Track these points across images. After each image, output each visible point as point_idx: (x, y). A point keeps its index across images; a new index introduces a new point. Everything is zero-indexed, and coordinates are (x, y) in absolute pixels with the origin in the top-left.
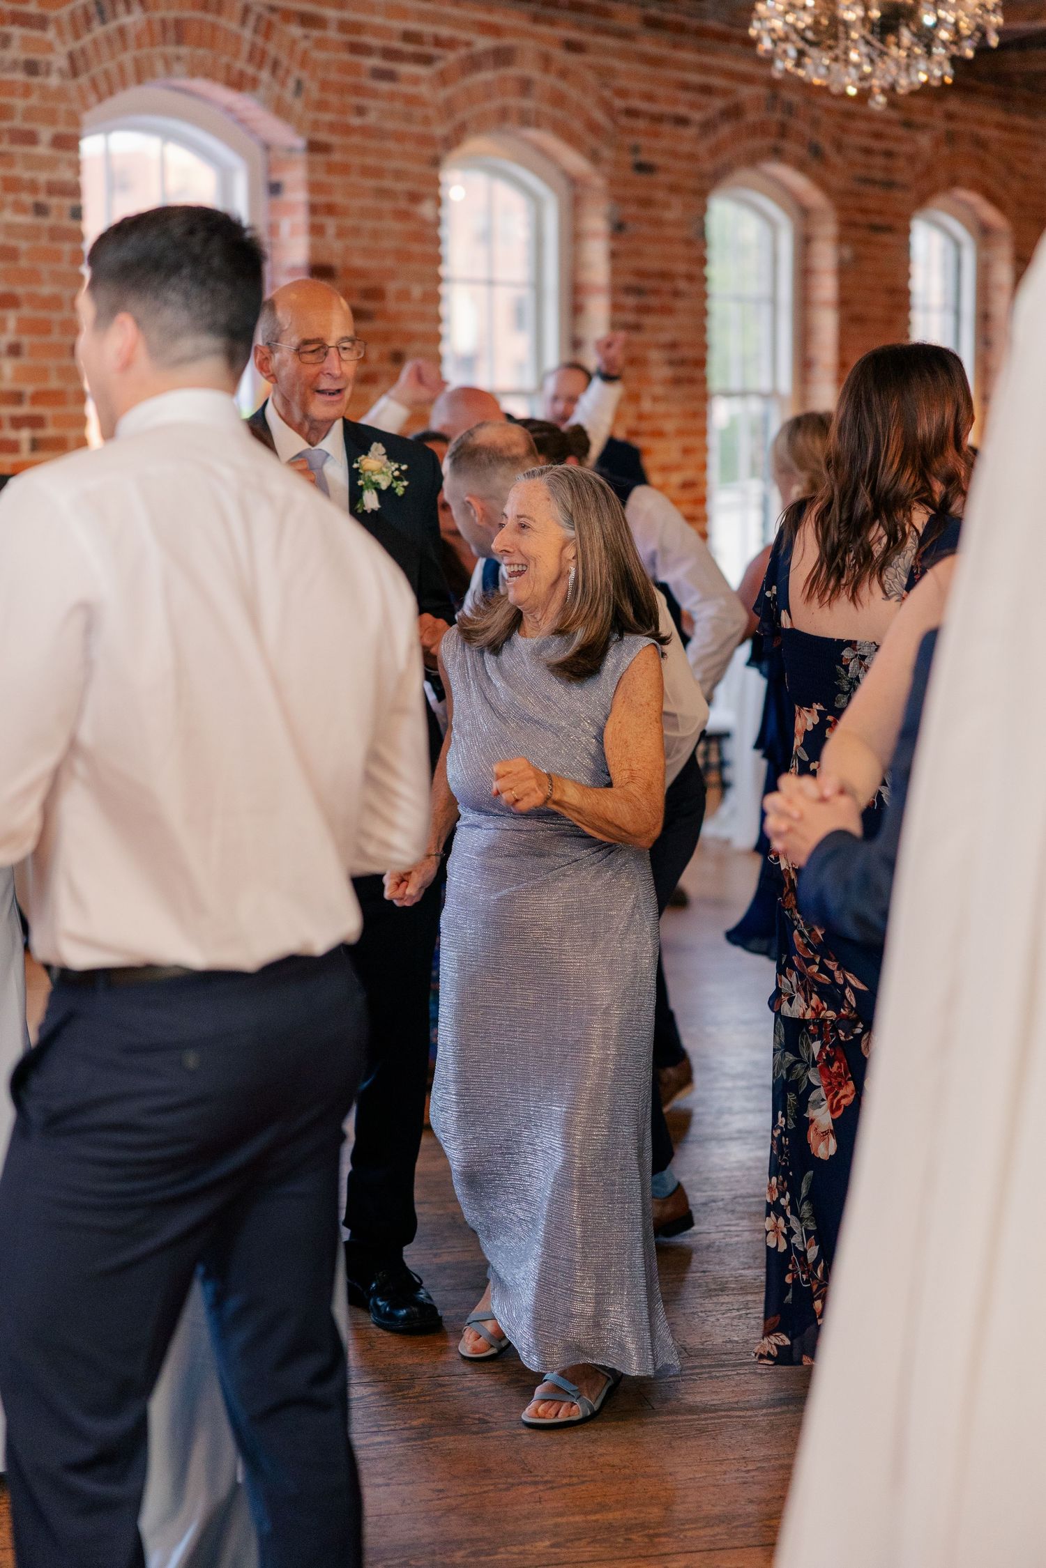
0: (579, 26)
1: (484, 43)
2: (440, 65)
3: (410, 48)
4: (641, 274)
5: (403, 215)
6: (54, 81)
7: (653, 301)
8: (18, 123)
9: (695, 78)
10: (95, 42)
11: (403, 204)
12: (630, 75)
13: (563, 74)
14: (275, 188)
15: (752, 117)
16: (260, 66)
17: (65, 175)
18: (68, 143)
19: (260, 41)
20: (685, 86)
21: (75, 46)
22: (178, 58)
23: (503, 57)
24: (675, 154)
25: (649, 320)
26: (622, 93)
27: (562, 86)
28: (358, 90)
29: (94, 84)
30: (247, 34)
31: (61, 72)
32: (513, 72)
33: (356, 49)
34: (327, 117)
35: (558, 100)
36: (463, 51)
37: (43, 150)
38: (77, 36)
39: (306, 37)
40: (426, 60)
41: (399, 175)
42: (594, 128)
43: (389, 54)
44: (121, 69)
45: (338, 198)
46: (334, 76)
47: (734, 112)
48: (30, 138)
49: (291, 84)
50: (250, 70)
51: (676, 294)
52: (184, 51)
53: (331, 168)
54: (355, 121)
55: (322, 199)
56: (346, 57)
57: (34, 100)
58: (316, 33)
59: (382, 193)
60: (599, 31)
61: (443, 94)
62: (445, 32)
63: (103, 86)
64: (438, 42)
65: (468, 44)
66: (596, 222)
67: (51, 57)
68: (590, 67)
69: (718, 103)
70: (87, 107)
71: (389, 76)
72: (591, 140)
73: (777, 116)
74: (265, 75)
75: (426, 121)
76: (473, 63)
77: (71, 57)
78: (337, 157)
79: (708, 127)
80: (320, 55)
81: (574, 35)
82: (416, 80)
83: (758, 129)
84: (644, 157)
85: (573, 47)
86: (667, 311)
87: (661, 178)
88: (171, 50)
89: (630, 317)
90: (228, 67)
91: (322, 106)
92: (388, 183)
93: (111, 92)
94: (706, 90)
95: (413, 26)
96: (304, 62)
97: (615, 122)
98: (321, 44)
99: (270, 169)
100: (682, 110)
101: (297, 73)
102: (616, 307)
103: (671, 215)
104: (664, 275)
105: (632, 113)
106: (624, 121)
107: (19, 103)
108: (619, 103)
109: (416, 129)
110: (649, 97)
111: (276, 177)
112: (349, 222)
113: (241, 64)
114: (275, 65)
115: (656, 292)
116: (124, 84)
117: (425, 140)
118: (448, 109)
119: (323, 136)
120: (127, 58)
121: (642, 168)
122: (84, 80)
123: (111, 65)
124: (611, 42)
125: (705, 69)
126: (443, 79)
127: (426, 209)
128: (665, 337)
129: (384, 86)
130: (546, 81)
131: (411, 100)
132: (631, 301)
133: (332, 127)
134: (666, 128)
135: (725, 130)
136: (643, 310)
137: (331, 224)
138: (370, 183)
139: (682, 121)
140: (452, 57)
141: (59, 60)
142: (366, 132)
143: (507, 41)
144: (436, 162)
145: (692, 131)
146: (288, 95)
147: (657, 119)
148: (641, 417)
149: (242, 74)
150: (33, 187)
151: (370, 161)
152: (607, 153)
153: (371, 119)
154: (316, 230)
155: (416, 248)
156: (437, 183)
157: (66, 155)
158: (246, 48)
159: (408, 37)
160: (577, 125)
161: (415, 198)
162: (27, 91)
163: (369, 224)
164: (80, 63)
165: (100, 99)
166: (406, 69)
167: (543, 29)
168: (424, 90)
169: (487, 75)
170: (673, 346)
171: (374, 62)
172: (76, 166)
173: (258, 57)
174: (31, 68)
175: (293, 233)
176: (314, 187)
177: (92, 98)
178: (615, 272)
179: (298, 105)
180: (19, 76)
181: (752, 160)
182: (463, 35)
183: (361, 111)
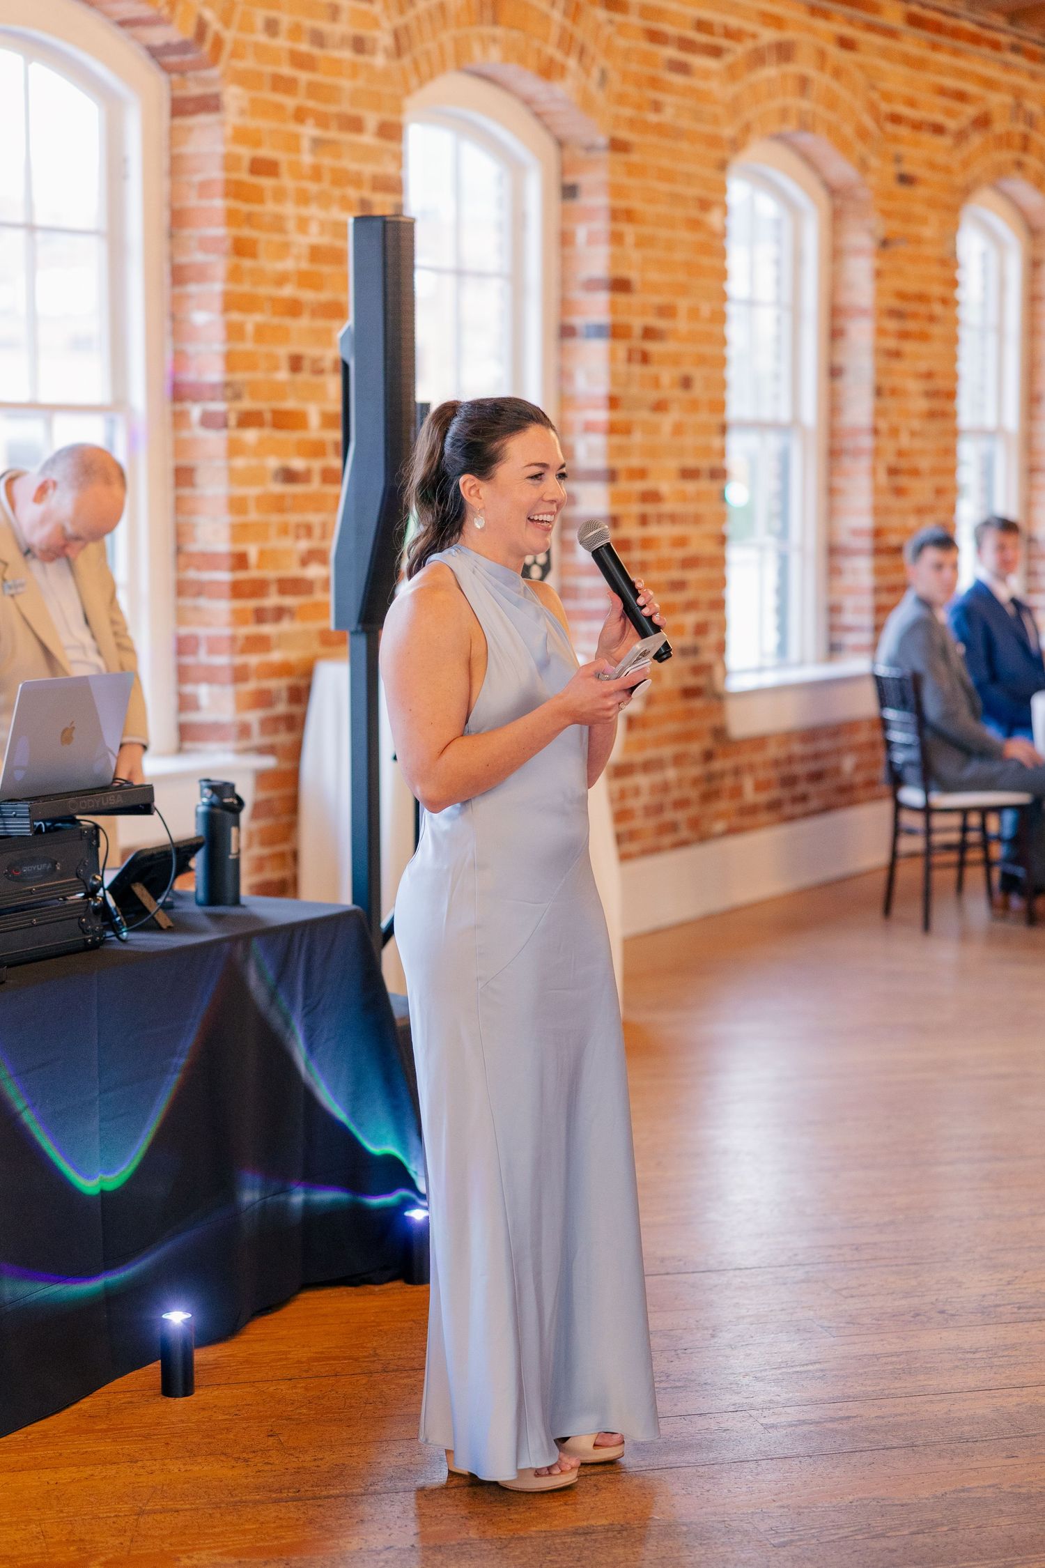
0: (850, 21)
1: (768, 36)
2: (728, 59)
3: (702, 38)
4: (902, 296)
5: (695, 225)
6: (379, 61)
7: (911, 325)
8: (346, 108)
9: (950, 83)
10: (418, 18)
11: (694, 213)
12: (896, 78)
13: (837, 73)
14: (569, 191)
15: (999, 127)
16: (567, 53)
17: (389, 168)
18: (392, 132)
19: (568, 23)
20: (942, 91)
21: (399, 21)
22: (494, 40)
23: (784, 52)
24: (932, 166)
25: (909, 347)
26: (887, 97)
27: (835, 85)
28: (654, 83)
29: (416, 64)
30: (557, 15)
31: (386, 51)
32: (792, 68)
33: (655, 37)
34: (627, 112)
35: (832, 103)
36: (749, 44)
37: (368, 138)
38: (402, 11)
39: (611, 22)
40: (716, 52)
41: (689, 178)
42: (863, 134)
43: (686, 45)
44: (441, 48)
45: (637, 204)
46: (634, 67)
47: (983, 122)
48: (355, 125)
49: (595, 73)
50: (558, 56)
51: (932, 319)
52: (499, 32)
53: (632, 170)
54: (653, 118)
55: (622, 204)
56: (645, 46)
57: (360, 83)
58: (618, 17)
59: (676, 199)
60: (870, 27)
61: (731, 90)
62: (734, 22)
63: (424, 68)
64: (730, 34)
65: (754, 36)
66: (860, 238)
67: (377, 34)
68: (861, 67)
69: (970, 111)
70: (408, 92)
71: (681, 68)
72: (860, 148)
73: (1021, 127)
74: (572, 63)
75: (715, 120)
76: (757, 58)
77: (396, 36)
78: (635, 157)
79: (961, 136)
80: (621, 43)
81: (848, 32)
82: (707, 75)
83: (1004, 141)
84: (907, 168)
85: (846, 44)
86: (923, 337)
87: (920, 191)
88: (488, 30)
89: (891, 343)
90: (539, 52)
91: (621, 99)
92: (680, 188)
93: (432, 76)
94: (961, 96)
95: (706, 14)
96: (609, 51)
97: (881, 128)
98: (622, 30)
99: (563, 170)
100: (939, 118)
101: (602, 62)
102: (881, 332)
103: (928, 232)
104: (922, 298)
105: (896, 119)
106: (890, 127)
107: (346, 84)
108: (885, 107)
109: (706, 129)
110: (911, 103)
111: (570, 179)
112: (647, 230)
113: (552, 50)
114: (582, 52)
115: (914, 316)
116: (443, 67)
117: (713, 141)
118: (734, 108)
119: (624, 134)
120: (446, 37)
121: (905, 180)
122: (406, 60)
123: (431, 45)
124: (878, 40)
125: (961, 74)
126: (732, 74)
127: (714, 218)
128: (923, 366)
129: (678, 79)
130: (822, 80)
131: (701, 96)
132: (892, 325)
133: (632, 124)
134: (926, 137)
135: (976, 140)
136: (904, 335)
137: (630, 231)
138: (664, 187)
139: (938, 129)
140: (739, 50)
141: (384, 39)
142: (660, 129)
143: (788, 35)
144: (722, 166)
145: (946, 141)
146: (593, 84)
147: (917, 126)
148: (900, 453)
149: (551, 61)
150: (357, 181)
151: (666, 163)
152: (874, 162)
153: (668, 116)
154: (616, 238)
155: (706, 261)
156: (723, 189)
157: (391, 145)
158: (555, 33)
159: (702, 26)
160: (848, 130)
161: (705, 205)
162: (355, 70)
163: (663, 233)
164: (404, 42)
165: (422, 83)
166: (700, 62)
167: (820, 24)
168: (714, 86)
169: (770, 72)
170: (929, 375)
171: (670, 52)
172: (399, 158)
173: (567, 42)
174: (359, 45)
175: (591, 240)
176: (616, 190)
177: (414, 81)
178: (879, 293)
179: (600, 97)
180: (347, 54)
181: (998, 174)
182: (750, 26)
183: (657, 107)
